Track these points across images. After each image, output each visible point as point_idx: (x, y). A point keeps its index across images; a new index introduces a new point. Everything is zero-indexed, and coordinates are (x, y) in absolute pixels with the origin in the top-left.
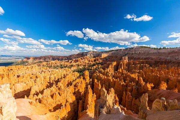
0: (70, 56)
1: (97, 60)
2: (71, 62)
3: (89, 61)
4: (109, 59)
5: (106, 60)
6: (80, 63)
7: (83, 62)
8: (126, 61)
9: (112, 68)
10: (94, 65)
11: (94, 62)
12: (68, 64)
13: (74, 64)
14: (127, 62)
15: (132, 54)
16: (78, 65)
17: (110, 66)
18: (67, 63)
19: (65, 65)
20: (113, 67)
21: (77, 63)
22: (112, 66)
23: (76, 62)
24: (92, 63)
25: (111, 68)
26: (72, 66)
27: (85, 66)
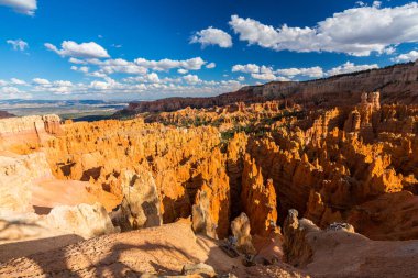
0: (221, 97)
1: (290, 105)
2: (221, 112)
3: (266, 108)
4: (326, 101)
5: (317, 104)
6: (242, 115)
7: (250, 111)
8: (372, 105)
9: (323, 125)
10: (278, 118)
11: (279, 112)
12: (213, 116)
13: (228, 116)
14: (375, 108)
15: (408, 83)
16: (237, 120)
17: (318, 122)
18: (211, 115)
19: (207, 119)
20: (326, 123)
21: (235, 114)
22: (323, 122)
23: (231, 112)
24: (273, 114)
25: (320, 128)
26: (222, 120)
27: (255, 120)
